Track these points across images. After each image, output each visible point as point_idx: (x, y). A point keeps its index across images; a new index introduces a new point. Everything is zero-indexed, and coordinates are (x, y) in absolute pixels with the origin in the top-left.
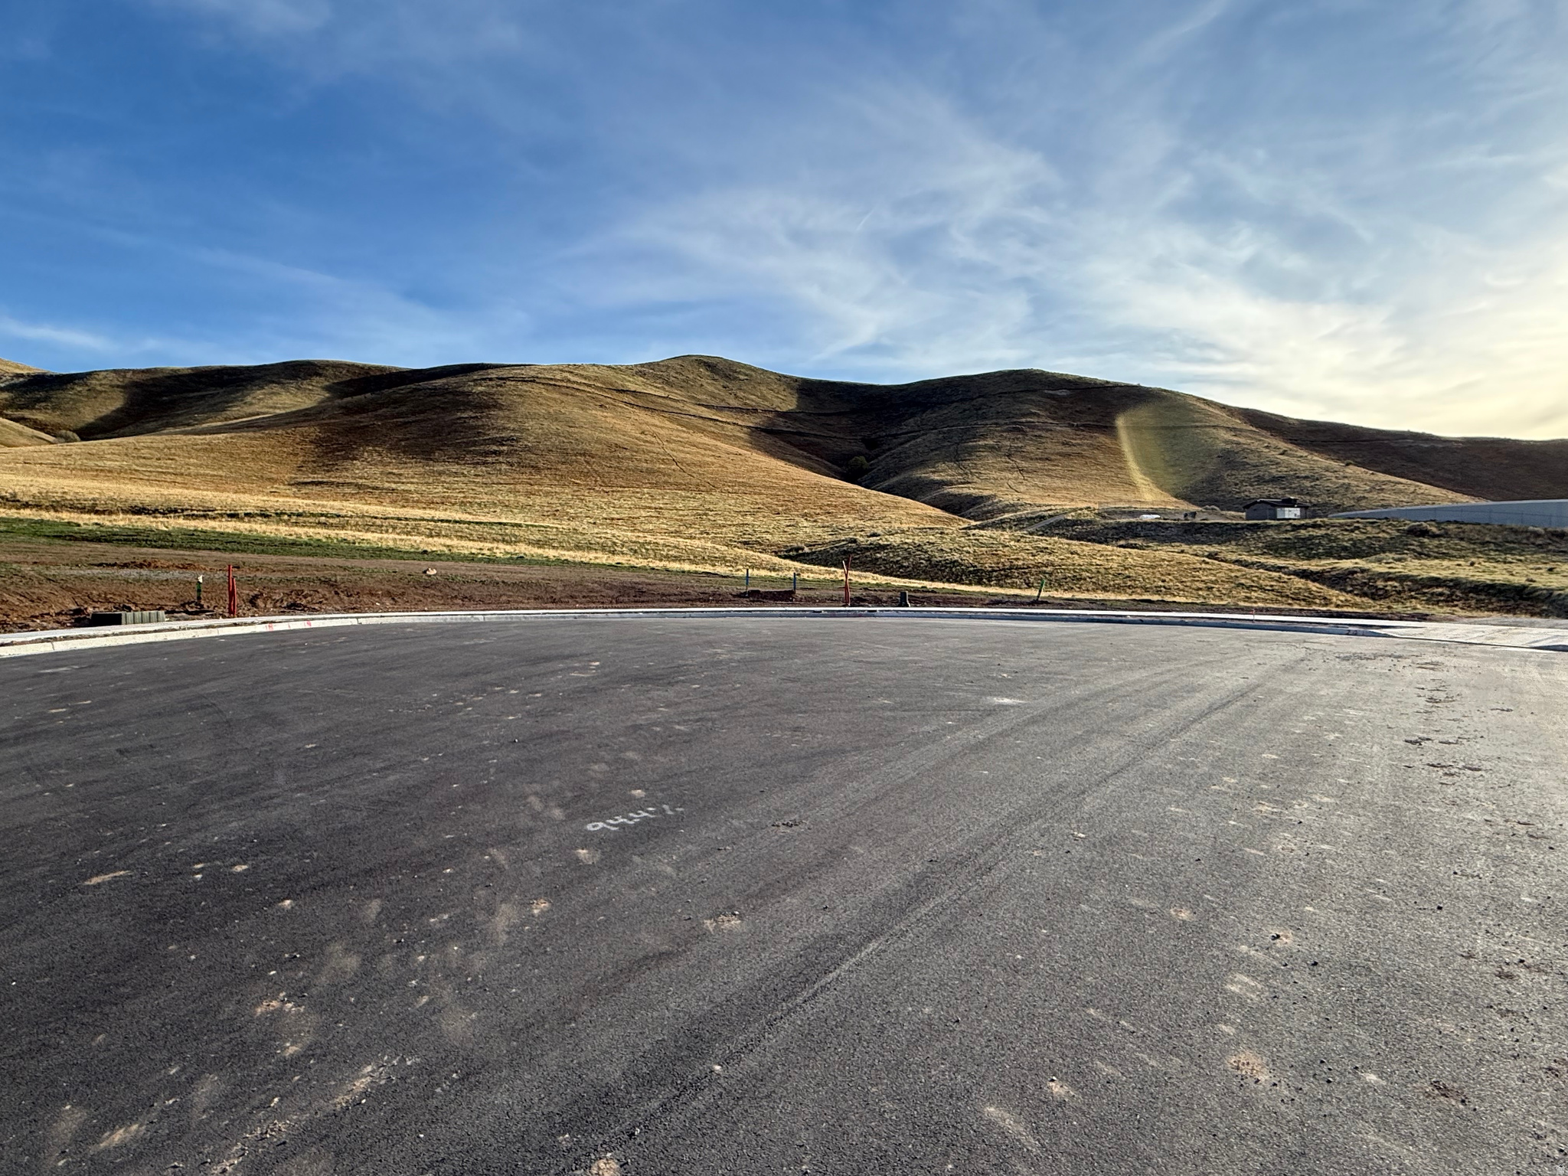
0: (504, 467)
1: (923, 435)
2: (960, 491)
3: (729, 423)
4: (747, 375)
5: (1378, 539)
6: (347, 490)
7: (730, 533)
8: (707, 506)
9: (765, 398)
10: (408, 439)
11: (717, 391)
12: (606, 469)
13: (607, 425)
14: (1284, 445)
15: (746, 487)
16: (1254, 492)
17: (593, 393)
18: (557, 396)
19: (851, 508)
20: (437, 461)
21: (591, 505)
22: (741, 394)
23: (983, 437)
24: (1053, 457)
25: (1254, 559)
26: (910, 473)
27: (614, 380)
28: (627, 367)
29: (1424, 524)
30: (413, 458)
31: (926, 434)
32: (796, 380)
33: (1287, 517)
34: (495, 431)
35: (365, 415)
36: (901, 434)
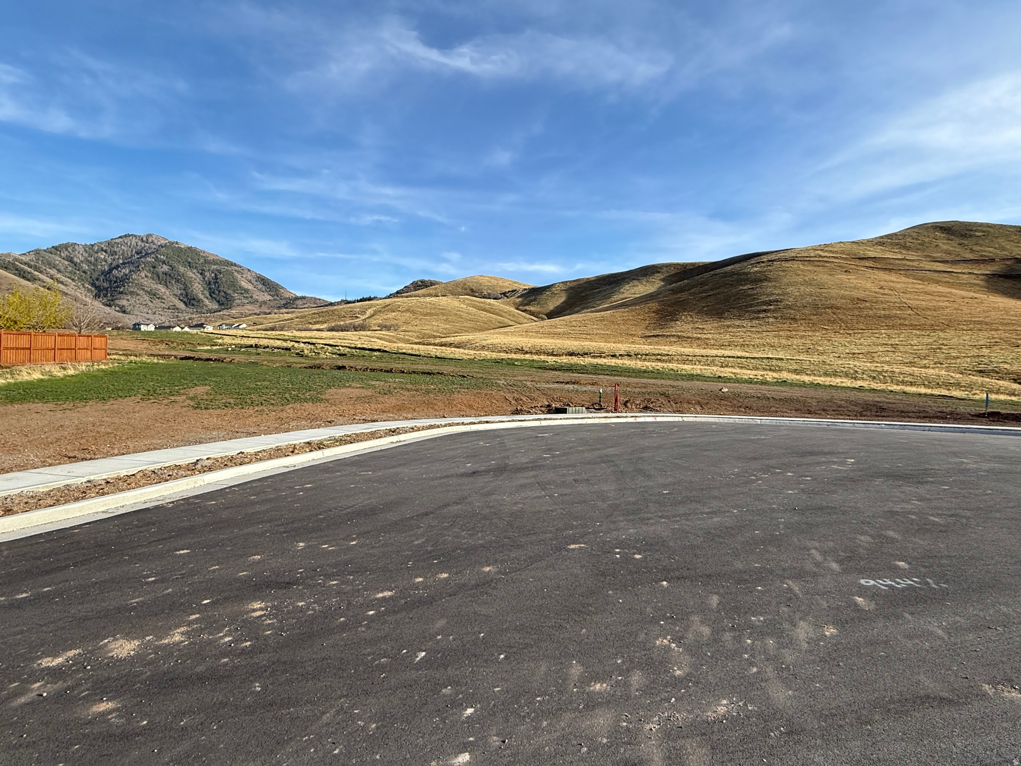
0: (771, 320)
3: (964, 273)
6: (672, 339)
7: (965, 363)
8: (940, 342)
9: (1003, 249)
11: (952, 249)
12: (849, 317)
17: (839, 263)
20: (725, 318)
21: (836, 344)
27: (857, 251)
28: (868, 240)
30: (711, 318)
34: (765, 296)
35: (683, 293)
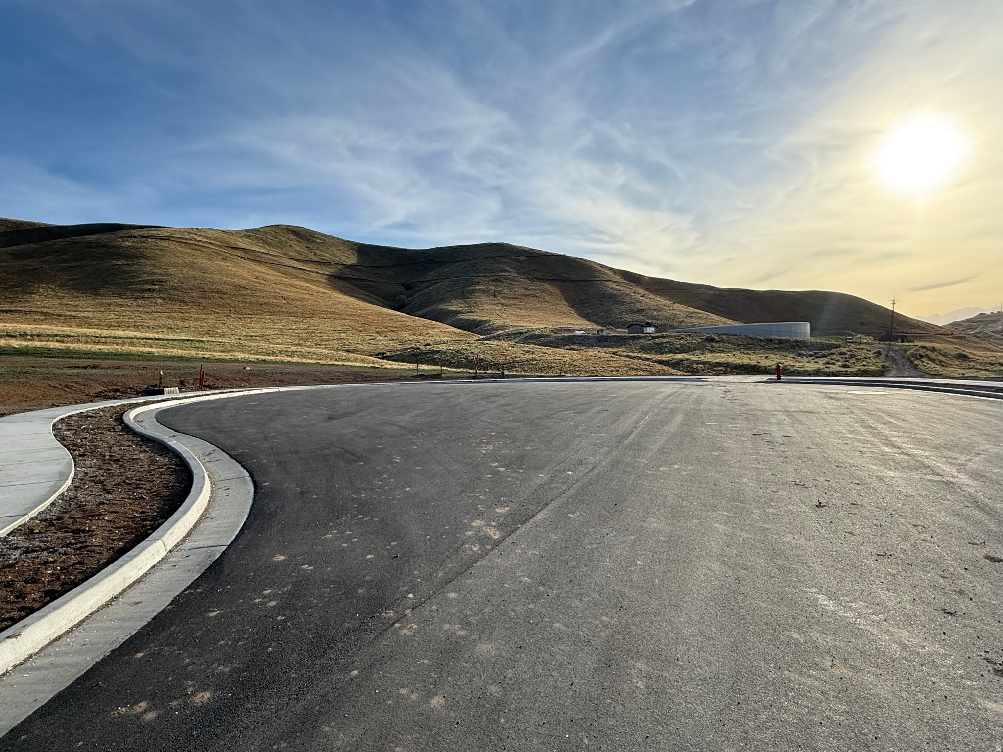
0: (159, 300)
1: (441, 281)
2: (469, 317)
3: (313, 272)
4: (322, 240)
5: (692, 344)
6: (37, 317)
7: (335, 343)
8: (312, 327)
9: (335, 255)
10: (75, 279)
11: (302, 250)
12: (236, 302)
13: (231, 272)
14: (642, 291)
15: (334, 315)
16: (629, 318)
17: (215, 249)
18: (190, 251)
19: (406, 328)
20: (104, 296)
21: (231, 326)
22: (318, 252)
23: (478, 284)
24: (520, 297)
25: (636, 355)
26: (436, 306)
27: (229, 240)
28: (236, 232)
29: (713, 336)
30: (83, 293)
31: (442, 281)
32: (355, 244)
33: (648, 332)
34: (146, 275)
35: (32, 260)
36: (426, 281)
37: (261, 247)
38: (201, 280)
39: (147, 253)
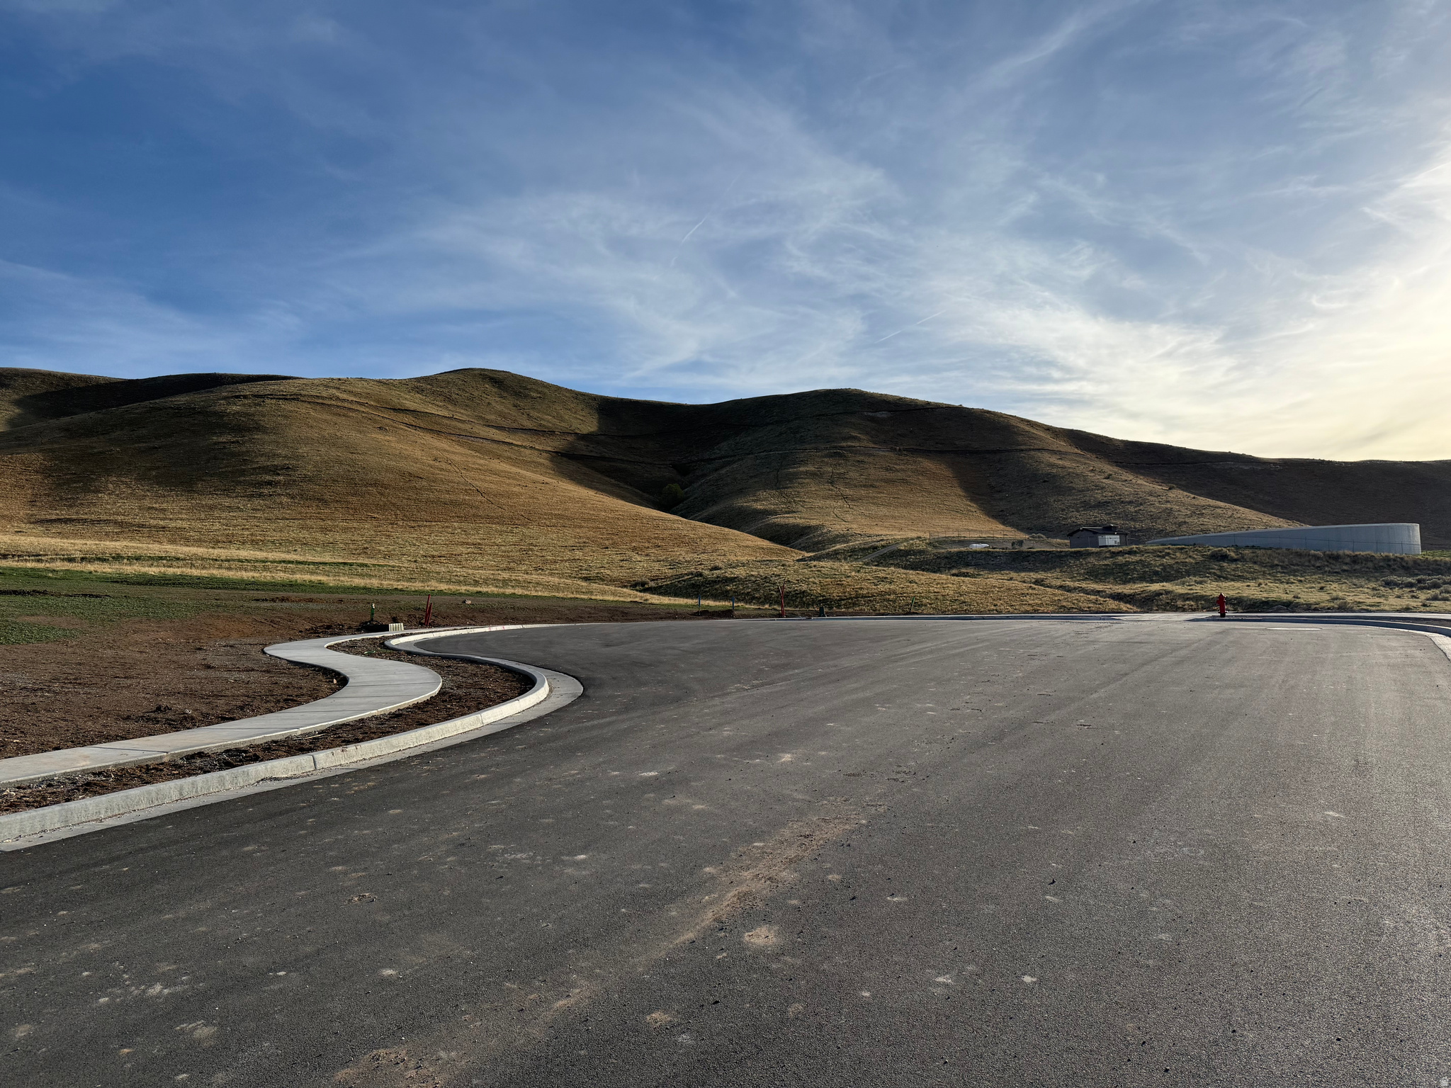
1: (739, 459)
3: (525, 447)
4: (540, 393)
8: (529, 541)
11: (506, 411)
12: (404, 501)
13: (395, 452)
17: (367, 413)
18: (329, 418)
19: (680, 540)
20: (200, 493)
21: (401, 541)
22: (533, 413)
23: (803, 462)
24: (877, 484)
26: (730, 502)
27: (388, 397)
28: (401, 382)
30: (172, 490)
31: (743, 459)
32: (596, 398)
34: (264, 458)
36: (715, 459)
37: (440, 407)
38: (349, 465)
39: (266, 422)
